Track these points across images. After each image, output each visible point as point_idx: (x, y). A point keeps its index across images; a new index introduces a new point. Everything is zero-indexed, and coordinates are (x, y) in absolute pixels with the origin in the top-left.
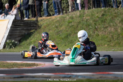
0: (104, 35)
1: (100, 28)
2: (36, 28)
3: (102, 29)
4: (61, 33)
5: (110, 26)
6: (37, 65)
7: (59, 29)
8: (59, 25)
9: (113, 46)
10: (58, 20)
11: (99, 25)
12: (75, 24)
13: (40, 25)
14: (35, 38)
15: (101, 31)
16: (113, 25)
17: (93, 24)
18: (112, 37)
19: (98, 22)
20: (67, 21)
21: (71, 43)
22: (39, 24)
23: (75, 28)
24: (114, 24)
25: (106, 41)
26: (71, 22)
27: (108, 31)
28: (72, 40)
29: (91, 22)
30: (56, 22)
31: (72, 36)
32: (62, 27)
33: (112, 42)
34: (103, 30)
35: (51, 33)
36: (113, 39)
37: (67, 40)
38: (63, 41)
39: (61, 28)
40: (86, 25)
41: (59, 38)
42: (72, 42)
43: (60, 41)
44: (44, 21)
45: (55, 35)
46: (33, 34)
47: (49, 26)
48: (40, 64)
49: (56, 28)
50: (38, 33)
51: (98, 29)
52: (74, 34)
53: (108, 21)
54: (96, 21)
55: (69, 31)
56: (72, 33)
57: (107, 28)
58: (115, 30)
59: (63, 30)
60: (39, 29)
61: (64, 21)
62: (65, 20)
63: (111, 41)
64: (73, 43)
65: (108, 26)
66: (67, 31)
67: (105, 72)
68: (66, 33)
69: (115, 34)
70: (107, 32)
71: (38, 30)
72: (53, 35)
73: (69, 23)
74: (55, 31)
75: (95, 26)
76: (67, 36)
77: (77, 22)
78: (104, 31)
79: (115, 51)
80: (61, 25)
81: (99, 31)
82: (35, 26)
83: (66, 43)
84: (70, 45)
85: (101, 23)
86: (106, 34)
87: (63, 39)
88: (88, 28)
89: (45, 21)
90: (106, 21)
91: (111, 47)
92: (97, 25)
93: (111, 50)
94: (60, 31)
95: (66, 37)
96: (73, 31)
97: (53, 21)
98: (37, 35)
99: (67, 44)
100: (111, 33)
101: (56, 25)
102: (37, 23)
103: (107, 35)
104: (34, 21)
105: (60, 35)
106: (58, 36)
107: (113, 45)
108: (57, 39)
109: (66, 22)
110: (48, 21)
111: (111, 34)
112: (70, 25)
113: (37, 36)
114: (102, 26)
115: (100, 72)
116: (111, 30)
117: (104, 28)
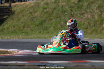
0: (80, 22)
1: (77, 15)
2: (9, 14)
3: (79, 15)
4: (35, 20)
5: (87, 12)
6: (10, 52)
7: (33, 15)
8: (34, 11)
9: (90, 34)
10: (32, 6)
11: (75, 11)
12: (50, 10)
13: (13, 11)
14: (8, 25)
15: (77, 18)
16: (90, 12)
17: (69, 10)
18: (89, 24)
19: (73, 8)
20: (42, 6)
21: (45, 30)
22: (12, 9)
23: (50, 14)
24: (91, 10)
25: (82, 28)
26: (46, 8)
27: (85, 18)
28: (46, 27)
29: (67, 8)
30: (30, 8)
31: (47, 22)
32: (37, 13)
33: (89, 29)
34: (79, 17)
35: (25, 19)
36: (90, 26)
37: (42, 27)
38: (37, 28)
39: (35, 15)
40: (62, 11)
41: (33, 25)
42: (47, 28)
43: (34, 27)
44: (17, 7)
45: (29, 21)
46: (6, 21)
47: (23, 12)
48: (13, 52)
49: (30, 14)
50: (11, 19)
51: (74, 16)
52: (49, 21)
53: (85, 7)
54: (72, 7)
55: (44, 18)
56: (47, 19)
57: (84, 15)
58: (92, 16)
59: (37, 16)
60: (13, 15)
61: (38, 6)
62: (40, 6)
63: (87, 28)
64: (47, 30)
65: (84, 12)
66: (42, 17)
67: (82, 60)
68: (41, 19)
69: (92, 21)
70: (83, 19)
71: (11, 16)
72: (27, 21)
73: (44, 9)
74: (29, 17)
75: (71, 13)
76: (42, 22)
77: (52, 8)
78: (81, 17)
79: (92, 38)
80: (35, 11)
81: (75, 17)
82: (8, 11)
83: (40, 30)
84: (45, 31)
85: (77, 10)
86: (83, 20)
87: (37, 26)
88: (64, 14)
89: (19, 6)
90: (83, 7)
91: (88, 35)
92: (73, 11)
93: (88, 38)
94: (34, 17)
95: (41, 24)
96: (48, 17)
97: (27, 6)
98: (10, 21)
99: (42, 31)
100: (87, 19)
101: (30, 11)
102: (11, 9)
103: (84, 22)
104: (7, 7)
105: (34, 22)
106: (33, 22)
107: (89, 32)
108: (31, 26)
109: (41, 8)
110: (21, 6)
111: (88, 21)
112: (45, 11)
113: (10, 23)
114: (79, 13)
115: (76, 60)
116: (87, 16)
117: (81, 14)
